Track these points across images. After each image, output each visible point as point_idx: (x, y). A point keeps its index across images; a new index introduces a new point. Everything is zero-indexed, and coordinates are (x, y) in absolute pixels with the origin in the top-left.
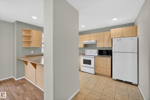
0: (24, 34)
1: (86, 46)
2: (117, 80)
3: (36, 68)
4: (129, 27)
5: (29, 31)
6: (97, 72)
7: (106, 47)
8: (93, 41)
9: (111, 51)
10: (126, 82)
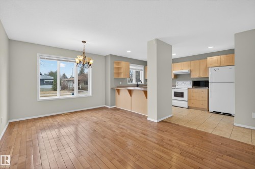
0: (115, 66)
1: (177, 76)
2: (215, 112)
3: (131, 95)
4: (229, 55)
5: (118, 63)
6: (191, 105)
7: (202, 77)
8: (186, 71)
9: (208, 82)
10: (225, 114)
